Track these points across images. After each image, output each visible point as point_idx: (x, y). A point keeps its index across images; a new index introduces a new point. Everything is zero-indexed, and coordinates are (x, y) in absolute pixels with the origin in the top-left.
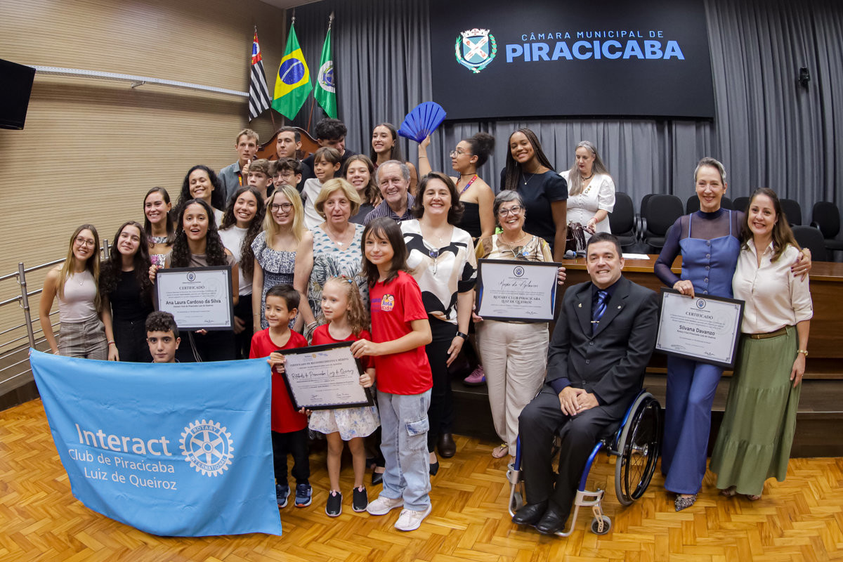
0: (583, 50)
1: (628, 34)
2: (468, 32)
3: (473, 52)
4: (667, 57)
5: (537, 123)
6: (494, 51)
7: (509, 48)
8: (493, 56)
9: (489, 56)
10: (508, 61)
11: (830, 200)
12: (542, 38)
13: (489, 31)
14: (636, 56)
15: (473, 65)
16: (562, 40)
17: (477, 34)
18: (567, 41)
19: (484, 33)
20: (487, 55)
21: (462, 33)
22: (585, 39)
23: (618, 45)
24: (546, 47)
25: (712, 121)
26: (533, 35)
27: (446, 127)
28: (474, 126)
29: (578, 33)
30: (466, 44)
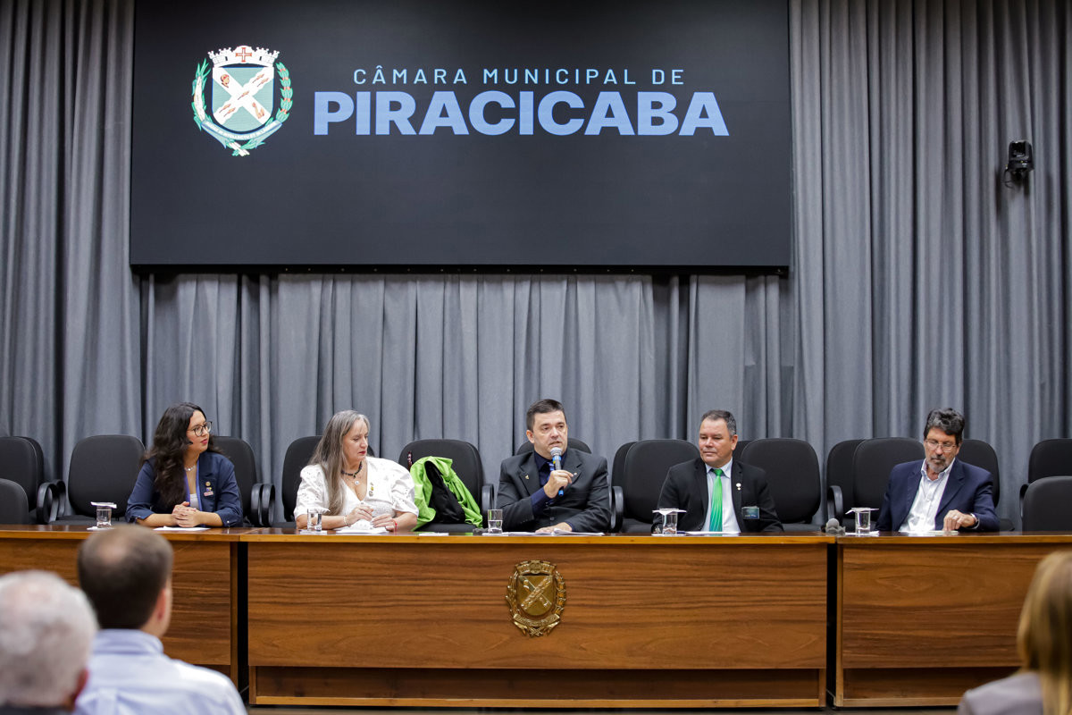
0: (493, 113)
1: (602, 76)
2: (226, 52)
3: (235, 103)
4: (688, 130)
5: (375, 280)
6: (287, 104)
7: (322, 99)
8: (283, 116)
9: (274, 116)
10: (317, 132)
12: (400, 80)
13: (276, 54)
14: (616, 129)
15: (232, 136)
16: (448, 86)
17: (249, 60)
18: (458, 89)
19: (265, 57)
20: (268, 115)
21: (211, 54)
22: (502, 86)
23: (575, 102)
24: (408, 103)
25: (782, 274)
26: (379, 71)
27: (158, 282)
28: (228, 282)
29: (486, 71)
30: (220, 82)
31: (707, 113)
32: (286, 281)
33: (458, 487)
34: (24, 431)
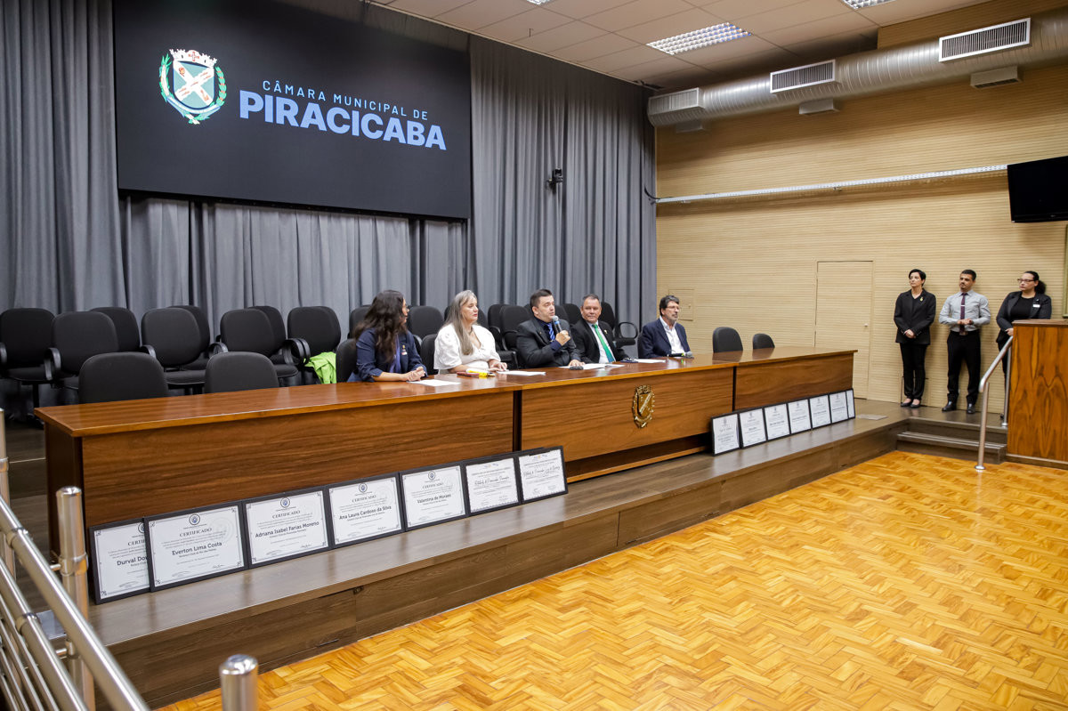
0: (339, 120)
1: (391, 109)
2: (181, 52)
3: (189, 88)
4: (429, 145)
5: (273, 211)
6: (223, 95)
7: (245, 95)
8: (220, 102)
9: (215, 101)
10: (242, 116)
12: (289, 92)
13: (215, 60)
14: (397, 139)
15: (187, 109)
16: (315, 101)
17: (197, 61)
18: (321, 103)
19: (208, 61)
20: (211, 100)
21: (172, 52)
22: (343, 106)
23: (379, 121)
24: (294, 107)
26: (277, 85)
27: (132, 202)
28: (183, 205)
29: (335, 96)
30: (178, 72)
31: (436, 138)
32: (221, 208)
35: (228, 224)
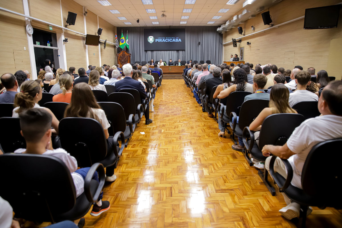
0: (167, 40)
1: (173, 38)
3: (150, 40)
5: (160, 51)
7: (156, 40)
8: (154, 41)
10: (156, 42)
11: (203, 60)
14: (174, 41)
15: (150, 42)
16: (164, 39)
19: (152, 37)
21: (149, 37)
22: (167, 39)
23: (172, 40)
24: (161, 40)
25: (185, 50)
26: (160, 38)
27: (146, 51)
28: (151, 51)
31: (180, 40)
33: (165, 64)
34: (138, 61)
35: (155, 52)
